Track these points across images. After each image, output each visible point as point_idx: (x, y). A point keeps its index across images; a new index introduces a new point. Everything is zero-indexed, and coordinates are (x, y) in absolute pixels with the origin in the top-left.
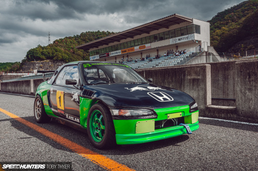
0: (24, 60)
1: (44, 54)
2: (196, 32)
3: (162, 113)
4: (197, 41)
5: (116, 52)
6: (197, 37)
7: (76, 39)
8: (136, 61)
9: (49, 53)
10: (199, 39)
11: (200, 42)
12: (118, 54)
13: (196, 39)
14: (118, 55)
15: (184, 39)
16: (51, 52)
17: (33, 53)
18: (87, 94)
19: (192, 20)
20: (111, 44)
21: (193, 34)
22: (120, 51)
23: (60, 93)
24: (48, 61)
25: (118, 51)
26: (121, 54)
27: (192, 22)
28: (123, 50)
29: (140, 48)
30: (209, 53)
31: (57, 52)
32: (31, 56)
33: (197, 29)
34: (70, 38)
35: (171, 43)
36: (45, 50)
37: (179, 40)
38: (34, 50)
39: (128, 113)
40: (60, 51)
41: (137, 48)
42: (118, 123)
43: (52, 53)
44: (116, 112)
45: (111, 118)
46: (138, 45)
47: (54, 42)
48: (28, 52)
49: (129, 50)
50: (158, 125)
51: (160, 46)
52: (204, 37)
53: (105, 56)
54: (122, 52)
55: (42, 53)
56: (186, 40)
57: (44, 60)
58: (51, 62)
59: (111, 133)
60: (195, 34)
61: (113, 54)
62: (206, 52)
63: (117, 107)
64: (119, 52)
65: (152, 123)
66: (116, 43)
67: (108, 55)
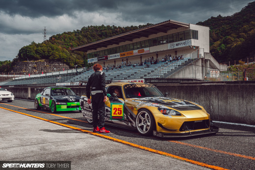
0: (16, 59)
1: (38, 53)
2: (194, 38)
3: (69, 104)
4: (194, 46)
5: (114, 55)
6: (194, 42)
7: (76, 35)
8: (134, 66)
9: (44, 52)
10: (196, 45)
11: (197, 48)
12: (117, 57)
13: (193, 44)
14: (117, 59)
15: (181, 44)
16: (46, 50)
17: (26, 51)
18: (51, 98)
19: (189, 25)
20: (110, 47)
21: (190, 40)
22: (119, 54)
23: (44, 98)
24: (43, 60)
25: (116, 54)
26: (119, 57)
27: (189, 28)
28: (122, 53)
29: (139, 52)
30: (205, 60)
31: (53, 50)
32: (24, 54)
33: (195, 35)
34: (69, 33)
35: (169, 49)
36: (39, 48)
37: (177, 45)
38: (27, 47)
39: (60, 103)
40: (57, 50)
41: (135, 52)
42: (57, 106)
43: (48, 52)
44: (57, 103)
45: (55, 105)
46: (137, 48)
47: (51, 38)
48: (20, 50)
49: (128, 54)
50: (68, 107)
51: (158, 51)
52: (202, 42)
53: (104, 59)
54: (121, 55)
55: (37, 52)
56: (184, 46)
57: (38, 59)
58: (46, 61)
59: (55, 108)
60: (192, 40)
61: (111, 57)
62: (202, 59)
63: (57, 102)
64: (118, 56)
65: (66, 106)
66: (114, 46)
67: (107, 58)
